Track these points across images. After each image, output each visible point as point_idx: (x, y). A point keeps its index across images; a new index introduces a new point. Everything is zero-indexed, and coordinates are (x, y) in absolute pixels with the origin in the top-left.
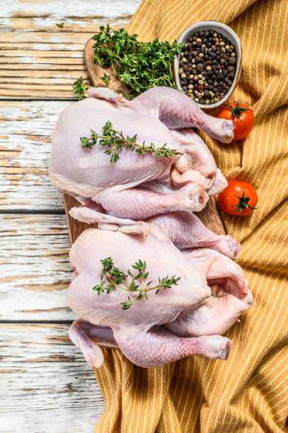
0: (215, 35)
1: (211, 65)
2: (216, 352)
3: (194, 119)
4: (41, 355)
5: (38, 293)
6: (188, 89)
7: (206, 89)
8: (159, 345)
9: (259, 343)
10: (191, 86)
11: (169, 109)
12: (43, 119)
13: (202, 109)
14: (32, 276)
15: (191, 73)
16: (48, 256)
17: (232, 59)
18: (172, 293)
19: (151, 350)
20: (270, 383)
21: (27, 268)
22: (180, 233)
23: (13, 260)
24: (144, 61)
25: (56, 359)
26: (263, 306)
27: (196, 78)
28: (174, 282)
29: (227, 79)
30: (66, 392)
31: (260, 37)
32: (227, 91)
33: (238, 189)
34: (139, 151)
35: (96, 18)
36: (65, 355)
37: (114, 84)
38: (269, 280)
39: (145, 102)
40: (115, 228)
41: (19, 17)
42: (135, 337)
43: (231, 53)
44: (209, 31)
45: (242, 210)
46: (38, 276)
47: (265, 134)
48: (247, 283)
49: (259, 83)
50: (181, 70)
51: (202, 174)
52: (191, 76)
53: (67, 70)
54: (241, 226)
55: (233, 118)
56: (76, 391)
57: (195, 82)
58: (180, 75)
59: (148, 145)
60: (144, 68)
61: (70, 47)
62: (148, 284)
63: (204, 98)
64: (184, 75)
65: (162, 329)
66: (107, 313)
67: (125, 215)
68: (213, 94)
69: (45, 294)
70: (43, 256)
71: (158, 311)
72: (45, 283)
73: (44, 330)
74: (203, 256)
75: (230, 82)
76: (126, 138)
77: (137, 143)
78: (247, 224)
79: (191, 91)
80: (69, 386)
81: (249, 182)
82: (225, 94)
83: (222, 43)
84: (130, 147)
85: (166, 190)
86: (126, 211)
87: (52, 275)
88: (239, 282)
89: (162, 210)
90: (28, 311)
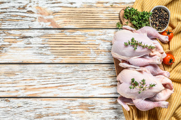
0: (162, 9)
1: (161, 19)
2: (165, 106)
3: (157, 36)
4: (107, 108)
5: (105, 89)
6: (154, 26)
7: (159, 26)
8: (148, 104)
9: (176, 103)
10: (154, 25)
11: (150, 33)
12: (107, 35)
13: (159, 32)
14: (104, 83)
15: (154, 21)
16: (108, 77)
17: (167, 17)
18: (153, 89)
19: (145, 106)
20: (179, 116)
21: (102, 81)
22: (153, 71)
23: (98, 79)
24: (140, 18)
25: (112, 109)
26: (176, 92)
27: (156, 23)
28: (154, 85)
29: (166, 23)
30: (115, 119)
31: (175, 9)
32: (166, 27)
33: (169, 57)
34: (143, 47)
35: (123, 3)
36: (114, 107)
37: (129, 24)
38: (177, 84)
39: (143, 31)
40: (134, 69)
41: (99, 3)
42: (140, 102)
43: (166, 15)
44: (160, 8)
45: (170, 63)
46: (105, 83)
47: (176, 39)
48: (173, 85)
49: (175, 24)
50: (152, 20)
51: (160, 53)
52: (155, 22)
53: (114, 19)
54: (169, 67)
55: (167, 35)
56: (118, 118)
57: (156, 24)
58: (151, 22)
59: (145, 45)
60: (140, 20)
61: (114, 12)
62: (146, 86)
63: (158, 29)
64: (152, 22)
65: (148, 99)
66: (132, 95)
67: (137, 65)
68: (161, 28)
69: (108, 89)
70: (107, 77)
71: (148, 94)
72: (108, 85)
73: (107, 100)
74: (159, 77)
75: (167, 24)
76: (139, 43)
77: (142, 44)
78: (171, 67)
79: (154, 27)
80: (116, 117)
81: (171, 54)
82: (165, 27)
83: (164, 12)
84: (140, 45)
85: (148, 57)
86: (138, 64)
87: (110, 83)
88: (171, 85)
89: (149, 64)
90: (103, 94)
